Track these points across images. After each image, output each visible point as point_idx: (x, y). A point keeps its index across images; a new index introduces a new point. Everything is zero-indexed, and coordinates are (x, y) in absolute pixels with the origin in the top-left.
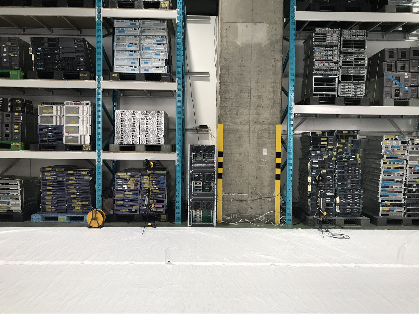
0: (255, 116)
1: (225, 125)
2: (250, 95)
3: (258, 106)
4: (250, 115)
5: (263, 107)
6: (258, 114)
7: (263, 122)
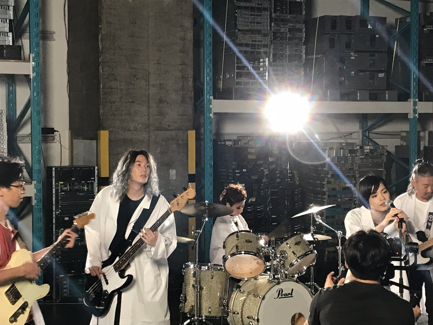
0: (157, 117)
1: (110, 133)
2: (149, 84)
3: (161, 101)
4: (148, 115)
5: (168, 103)
6: (161, 114)
7: (169, 126)
